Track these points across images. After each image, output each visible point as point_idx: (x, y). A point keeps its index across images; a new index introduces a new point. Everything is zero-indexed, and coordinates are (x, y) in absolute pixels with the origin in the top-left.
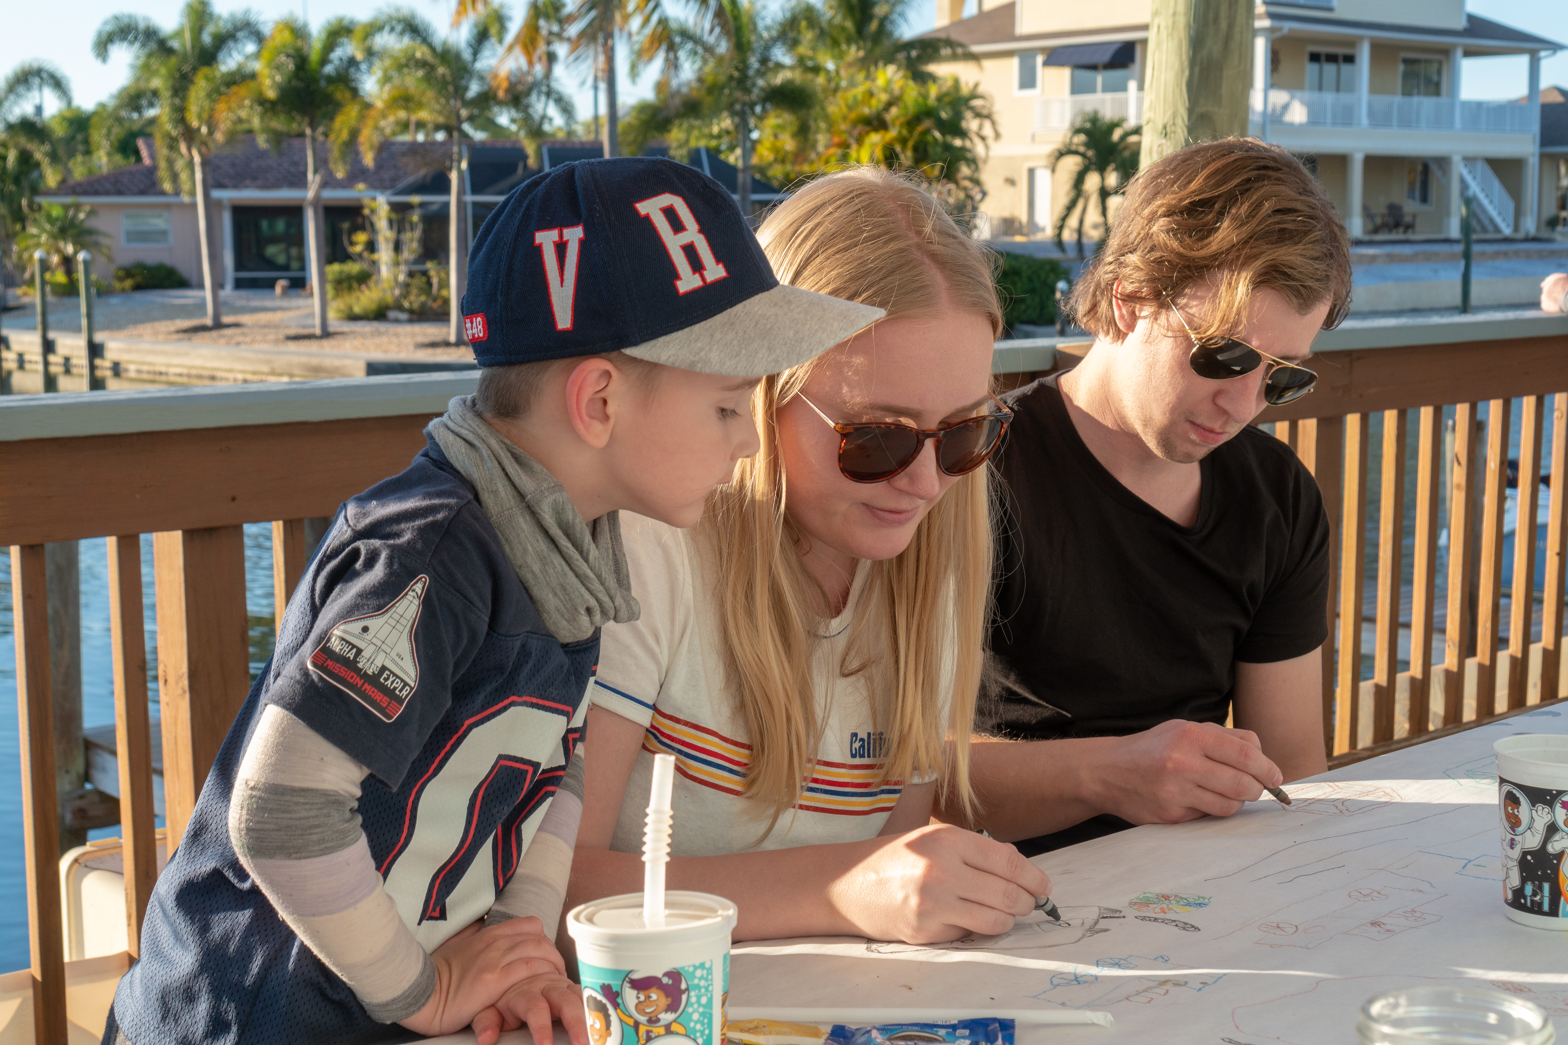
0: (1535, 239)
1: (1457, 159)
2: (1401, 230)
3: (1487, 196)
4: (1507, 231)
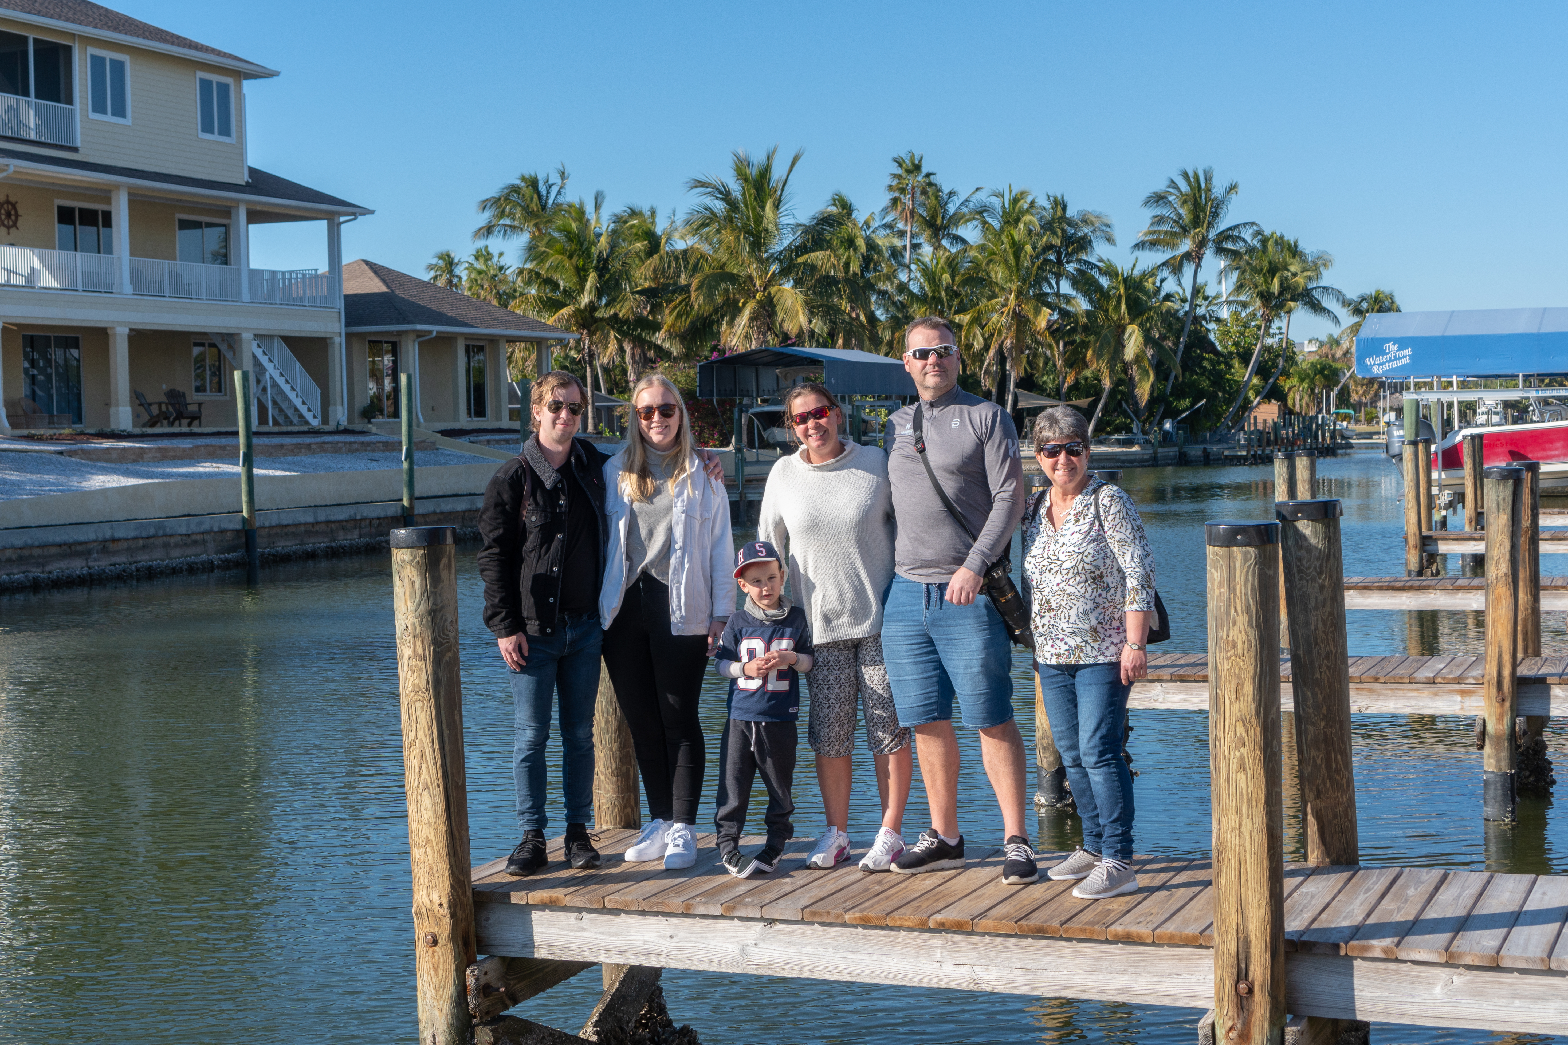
0: (346, 431)
1: (247, 336)
2: (185, 422)
3: (287, 382)
4: (315, 423)
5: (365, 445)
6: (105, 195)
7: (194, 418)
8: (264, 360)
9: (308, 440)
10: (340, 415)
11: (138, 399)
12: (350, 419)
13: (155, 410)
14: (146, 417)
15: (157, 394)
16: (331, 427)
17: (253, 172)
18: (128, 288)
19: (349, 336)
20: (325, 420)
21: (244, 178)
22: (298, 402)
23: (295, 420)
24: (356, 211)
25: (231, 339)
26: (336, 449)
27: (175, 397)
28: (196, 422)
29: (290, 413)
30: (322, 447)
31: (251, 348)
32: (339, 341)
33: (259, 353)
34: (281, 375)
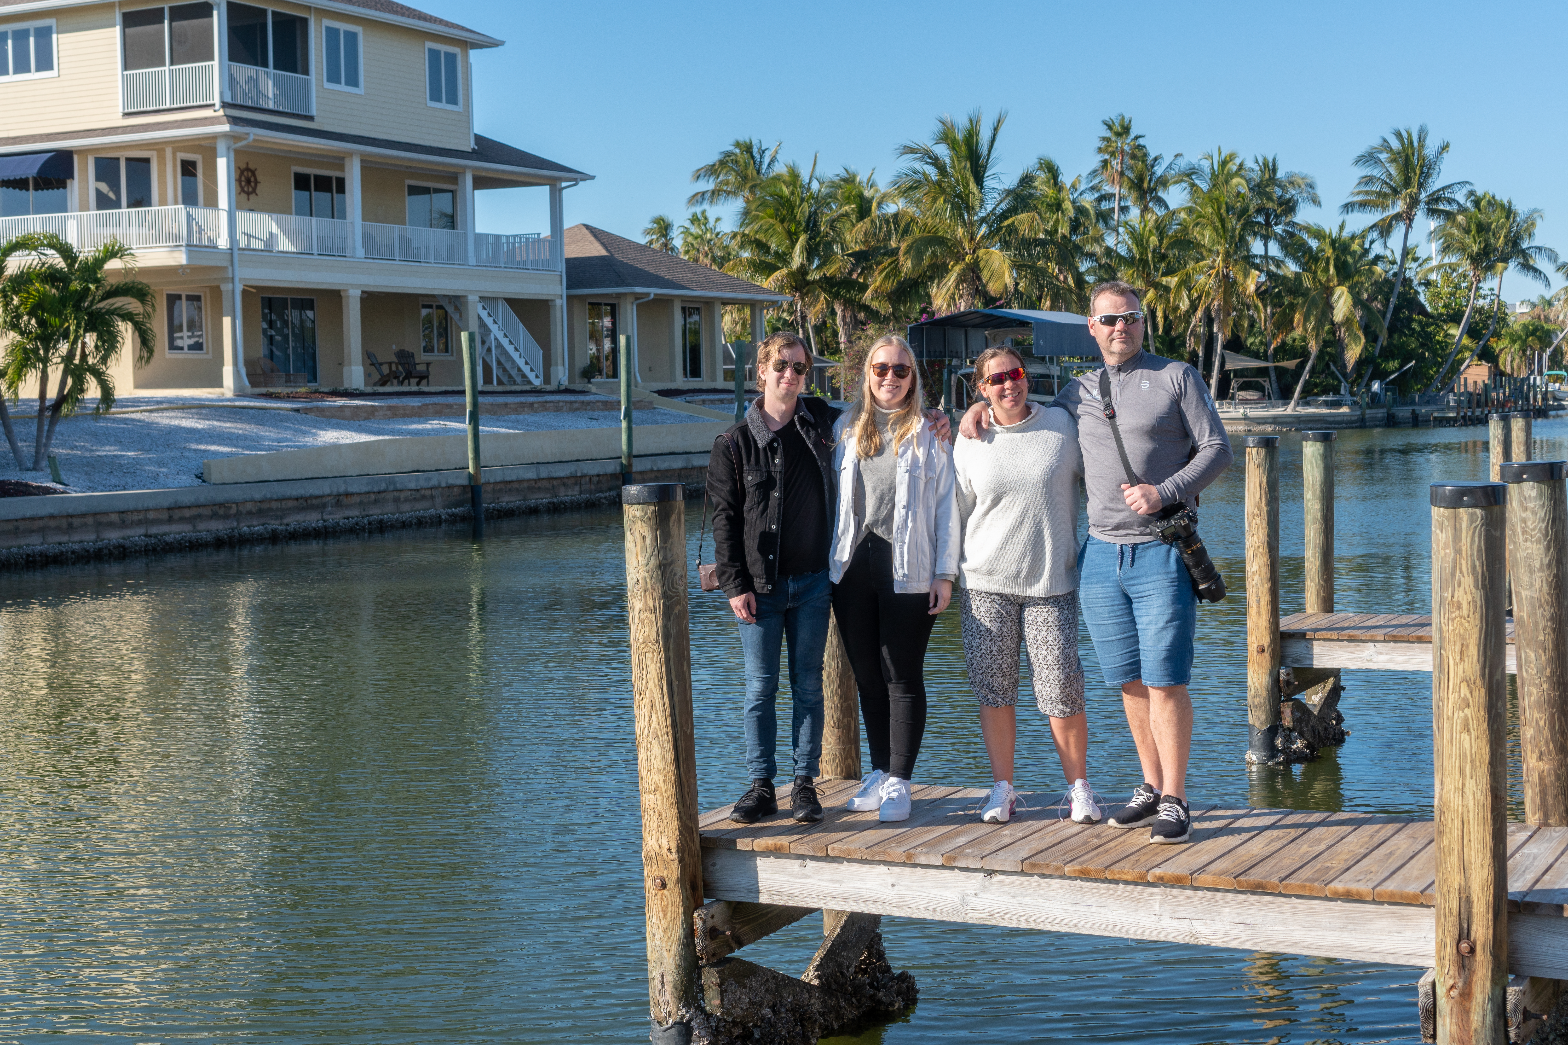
0: (567, 391)
1: (473, 298)
2: (414, 381)
3: (511, 343)
4: (537, 383)
5: (585, 405)
6: (339, 162)
7: (423, 377)
8: (489, 321)
9: (530, 399)
10: (561, 375)
11: (370, 359)
12: (571, 379)
13: (385, 370)
14: (377, 377)
15: (387, 354)
16: (553, 386)
17: (479, 139)
18: (360, 252)
19: (569, 297)
20: (547, 380)
21: (470, 145)
22: (521, 362)
23: (518, 379)
24: (577, 177)
25: (458, 301)
26: (558, 408)
27: (405, 357)
28: (424, 382)
29: (513, 373)
30: (544, 406)
31: (476, 310)
32: (561, 304)
33: (484, 314)
34: (506, 336)
